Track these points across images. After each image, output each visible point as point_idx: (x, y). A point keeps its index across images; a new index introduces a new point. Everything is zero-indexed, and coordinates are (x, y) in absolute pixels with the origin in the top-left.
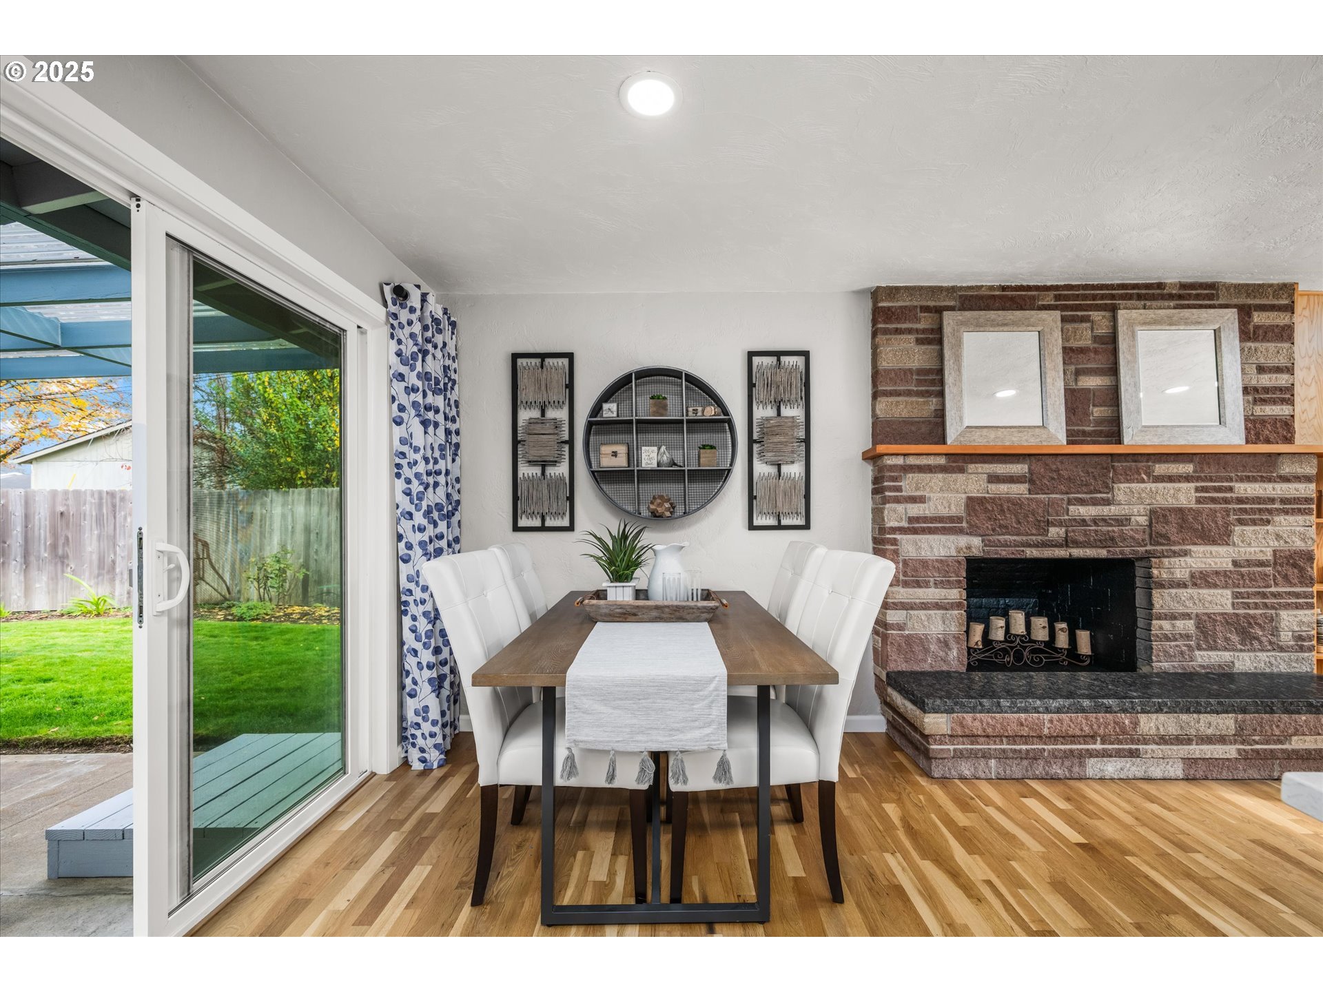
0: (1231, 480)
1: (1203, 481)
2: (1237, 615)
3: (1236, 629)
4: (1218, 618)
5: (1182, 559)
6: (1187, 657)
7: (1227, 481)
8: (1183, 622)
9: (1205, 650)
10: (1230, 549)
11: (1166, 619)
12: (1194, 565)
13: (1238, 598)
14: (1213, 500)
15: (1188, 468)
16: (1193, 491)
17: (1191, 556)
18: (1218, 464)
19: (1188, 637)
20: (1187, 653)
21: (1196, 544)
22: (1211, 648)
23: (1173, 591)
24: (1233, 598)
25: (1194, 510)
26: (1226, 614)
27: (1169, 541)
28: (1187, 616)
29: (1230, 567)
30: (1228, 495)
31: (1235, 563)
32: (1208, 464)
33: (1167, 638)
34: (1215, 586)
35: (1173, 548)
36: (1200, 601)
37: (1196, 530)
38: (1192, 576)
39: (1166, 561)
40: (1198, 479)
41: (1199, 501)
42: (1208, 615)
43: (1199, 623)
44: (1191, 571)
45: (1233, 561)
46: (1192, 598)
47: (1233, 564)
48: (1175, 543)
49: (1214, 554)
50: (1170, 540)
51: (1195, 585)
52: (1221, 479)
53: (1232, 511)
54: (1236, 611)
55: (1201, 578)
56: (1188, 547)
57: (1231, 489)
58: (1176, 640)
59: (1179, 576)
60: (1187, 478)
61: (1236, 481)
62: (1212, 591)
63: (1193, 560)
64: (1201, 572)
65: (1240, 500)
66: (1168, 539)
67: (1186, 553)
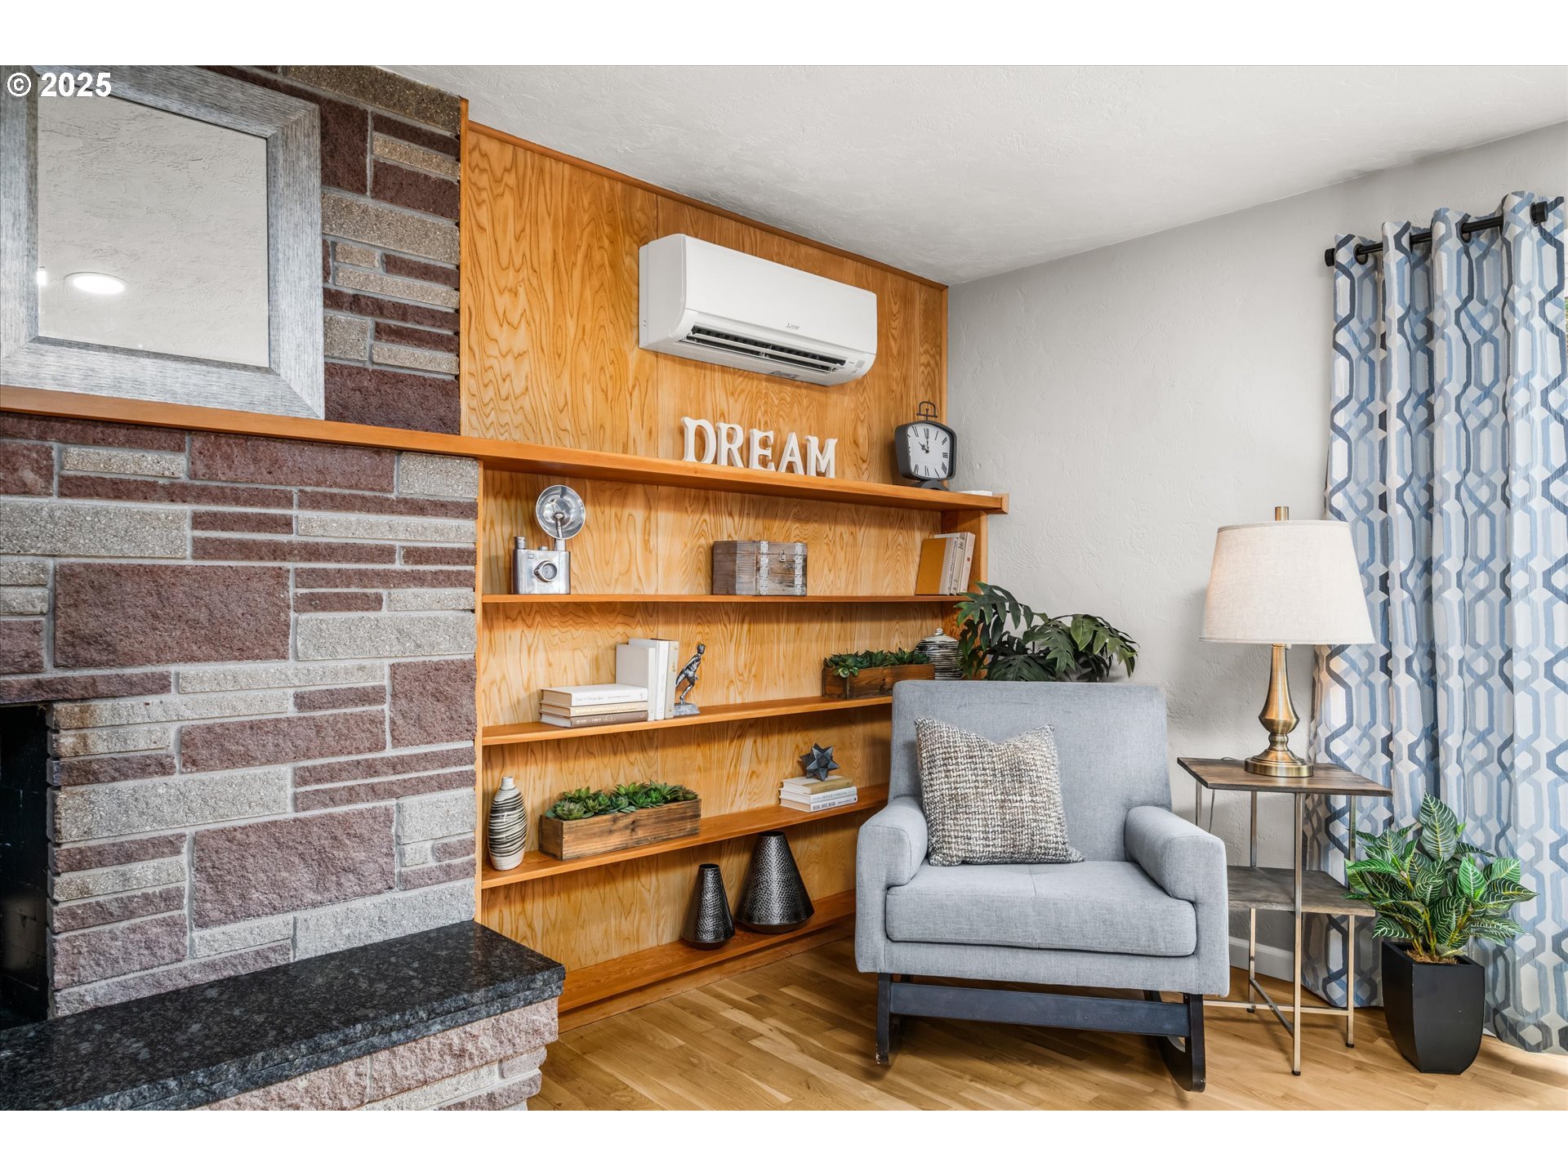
0: (287, 501)
1: (215, 500)
2: (304, 823)
3: (301, 856)
4: (253, 838)
5: (153, 699)
6: (166, 953)
7: (279, 505)
8: (155, 863)
9: (219, 922)
10: (288, 666)
11: (101, 864)
12: (188, 714)
13: (305, 783)
14: (246, 550)
15: (175, 465)
16: (187, 524)
17: (181, 691)
18: (255, 460)
19: (170, 899)
20: (165, 940)
21: (192, 659)
22: (233, 916)
23: (126, 786)
24: (296, 784)
25: (188, 573)
26: (274, 823)
27: (114, 655)
28: (171, 845)
29: (291, 711)
30: (282, 538)
31: (302, 701)
32: (227, 458)
33: (103, 914)
34: (247, 759)
35: (128, 671)
36: (205, 801)
37: (194, 624)
38: (186, 741)
39: (103, 708)
40: (202, 494)
41: (202, 549)
42: (228, 835)
43: (201, 860)
44: (180, 731)
45: (297, 696)
46: (182, 796)
47: (296, 704)
48: (131, 660)
49: (243, 682)
50: (115, 651)
51: (192, 763)
52: (264, 499)
53: (291, 576)
54: (302, 815)
55: (208, 744)
56: (173, 669)
57: (286, 524)
58: (132, 914)
59: (142, 745)
60: (174, 492)
61: (301, 505)
62: (238, 773)
63: (185, 698)
64: (209, 729)
65: (312, 552)
66: (110, 648)
67: (161, 685)
